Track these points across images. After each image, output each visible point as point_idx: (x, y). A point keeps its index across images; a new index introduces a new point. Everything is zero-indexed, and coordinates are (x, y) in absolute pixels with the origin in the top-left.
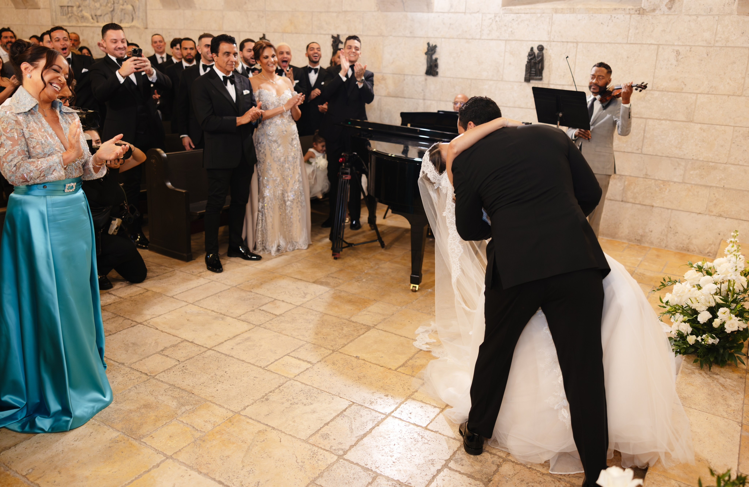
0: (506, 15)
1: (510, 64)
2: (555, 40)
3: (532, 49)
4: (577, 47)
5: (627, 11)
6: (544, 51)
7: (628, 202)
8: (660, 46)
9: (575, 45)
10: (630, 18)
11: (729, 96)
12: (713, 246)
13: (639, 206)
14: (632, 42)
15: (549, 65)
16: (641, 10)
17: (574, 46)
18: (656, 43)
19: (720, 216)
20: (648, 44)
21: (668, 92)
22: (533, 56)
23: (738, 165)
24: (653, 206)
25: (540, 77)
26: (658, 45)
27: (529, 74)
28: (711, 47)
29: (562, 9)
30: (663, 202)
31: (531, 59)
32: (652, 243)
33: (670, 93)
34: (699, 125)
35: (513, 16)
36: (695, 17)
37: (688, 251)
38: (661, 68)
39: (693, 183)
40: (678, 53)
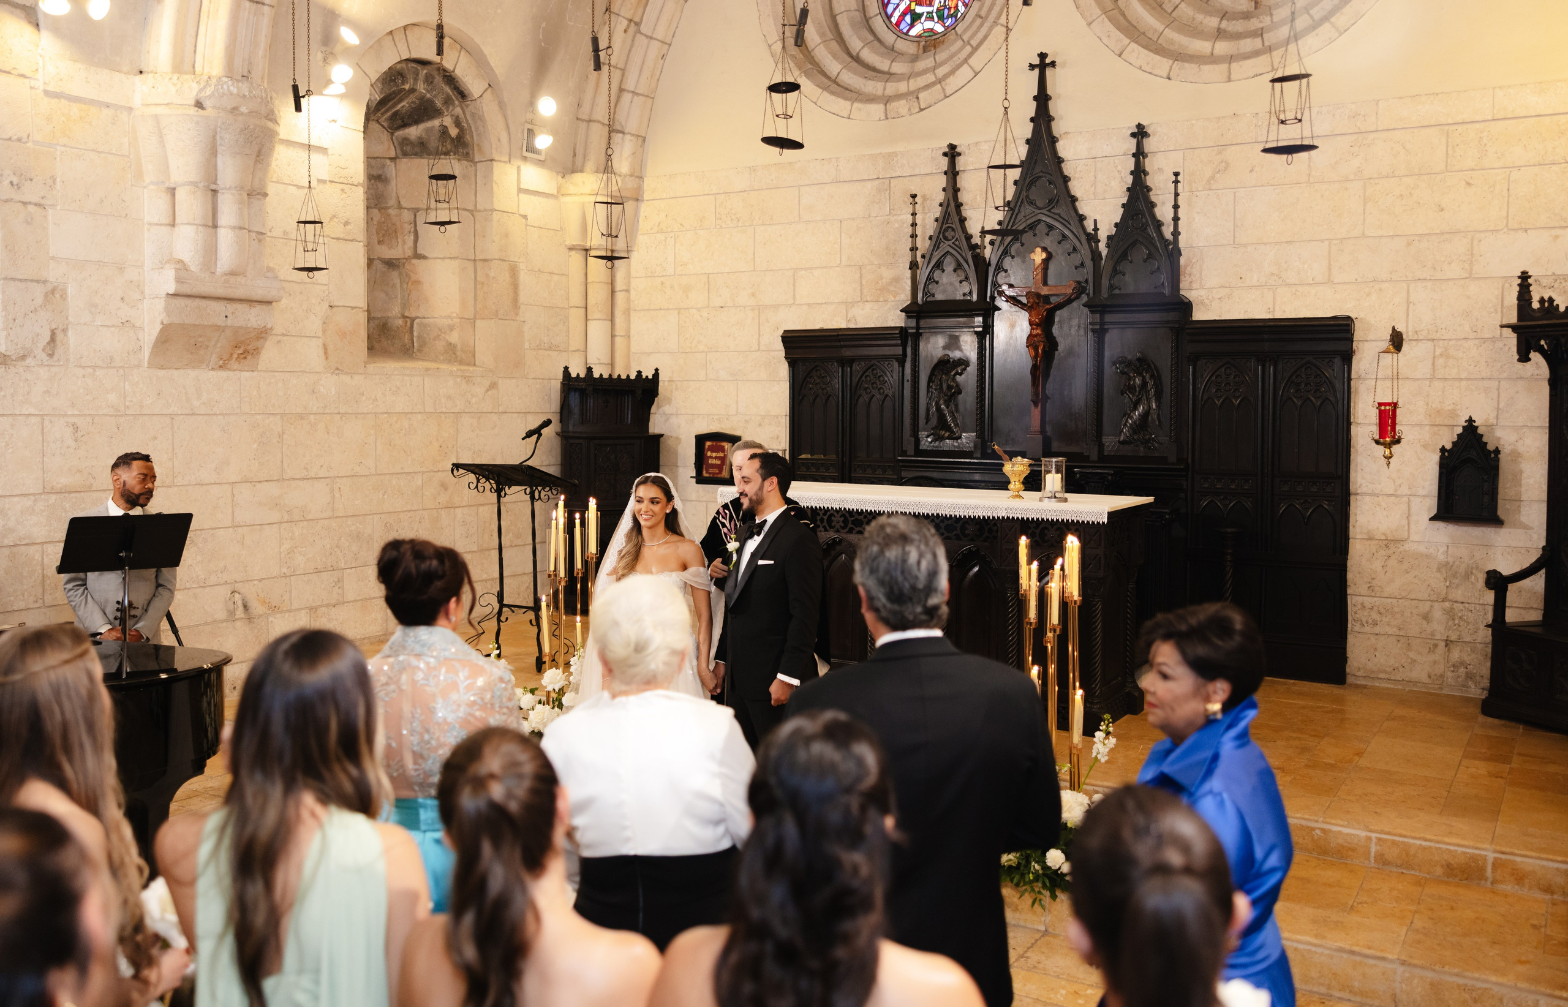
8: (45, 417)
16: (2, 356)
18: (37, 413)
20: (24, 415)
21: (70, 492)
23: (186, 589)
26: (43, 416)
28: (122, 415)
36: (90, 370)
38: (54, 455)
40: (76, 429)
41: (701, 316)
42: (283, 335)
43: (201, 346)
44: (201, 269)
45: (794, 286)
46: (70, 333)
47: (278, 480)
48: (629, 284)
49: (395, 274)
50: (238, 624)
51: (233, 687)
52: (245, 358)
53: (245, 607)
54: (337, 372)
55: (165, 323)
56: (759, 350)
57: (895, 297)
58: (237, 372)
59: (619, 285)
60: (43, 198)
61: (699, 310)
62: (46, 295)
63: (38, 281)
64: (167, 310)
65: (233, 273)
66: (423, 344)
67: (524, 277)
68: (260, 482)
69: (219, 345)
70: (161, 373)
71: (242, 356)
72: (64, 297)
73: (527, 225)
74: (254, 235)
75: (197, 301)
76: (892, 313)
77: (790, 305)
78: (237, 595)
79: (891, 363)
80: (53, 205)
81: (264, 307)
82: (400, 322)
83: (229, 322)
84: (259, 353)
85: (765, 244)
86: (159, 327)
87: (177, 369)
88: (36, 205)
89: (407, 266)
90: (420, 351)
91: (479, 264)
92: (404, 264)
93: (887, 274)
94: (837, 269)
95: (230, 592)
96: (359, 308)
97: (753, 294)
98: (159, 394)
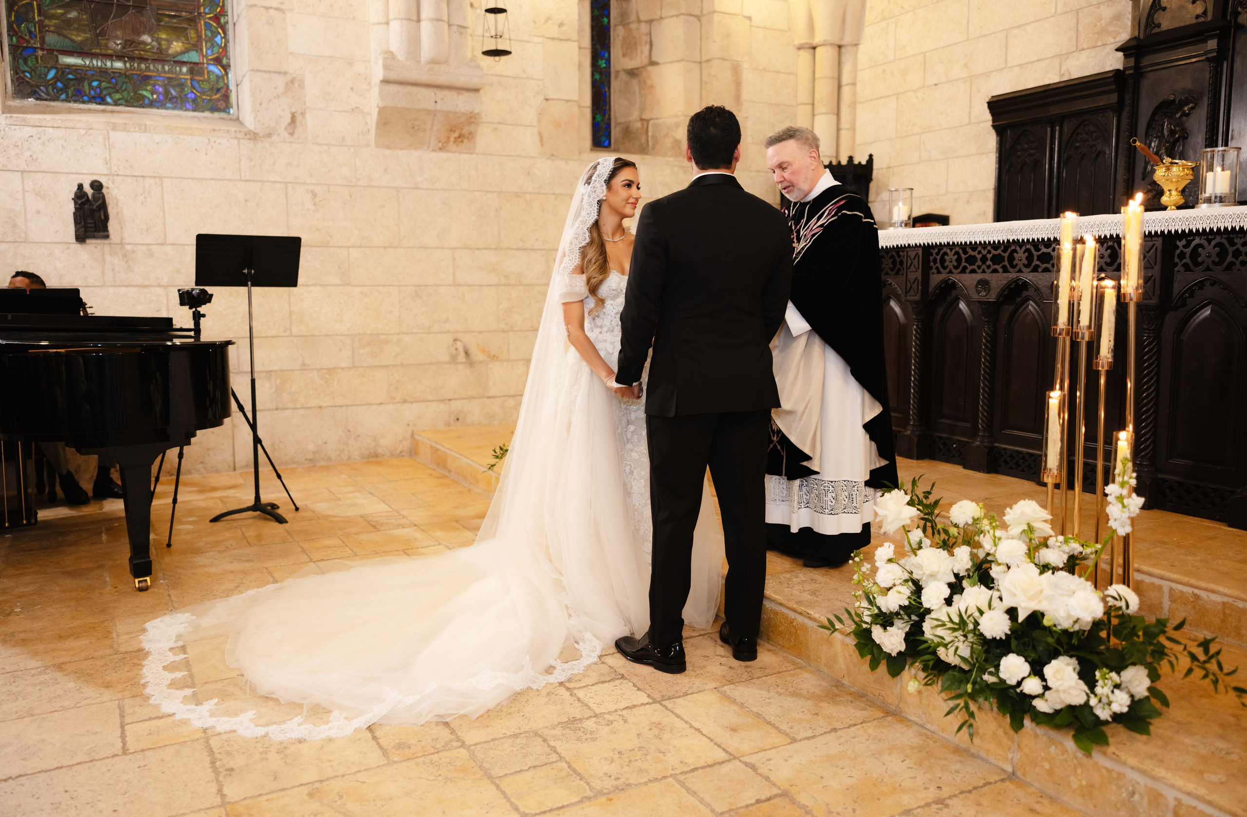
0: (13, 127)
1: (38, 212)
2: (120, 173)
3: (80, 187)
4: (162, 184)
5: (233, 135)
6: (104, 191)
7: (286, 409)
8: (289, 184)
9: (158, 181)
10: (239, 144)
11: (385, 248)
12: (404, 442)
13: (302, 411)
14: (248, 178)
15: (118, 213)
16: (252, 133)
17: (156, 184)
18: (282, 180)
19: (405, 401)
20: (271, 181)
21: (311, 247)
22: (85, 198)
23: (412, 333)
24: (321, 407)
25: (106, 234)
26: (286, 183)
27: (83, 229)
28: (353, 186)
29: (125, 124)
30: (334, 398)
31: (83, 204)
32: (329, 459)
33: (313, 249)
34: (359, 289)
35: (27, 131)
36: (326, 147)
37: (377, 456)
38: (296, 215)
39: (366, 365)
40: (314, 195)
41: (917, 98)
42: (500, 123)
43: (419, 129)
44: (406, 58)
45: (1007, 48)
46: (308, 116)
47: (496, 249)
48: (855, 78)
49: (635, 82)
50: (460, 367)
51: (456, 418)
52: (462, 142)
53: (467, 353)
54: (552, 158)
55: (380, 106)
56: (969, 123)
57: (1115, 38)
58: (457, 154)
59: (846, 79)
60: (282, 3)
61: (915, 91)
62: (287, 84)
63: (279, 73)
64: (382, 96)
65: (434, 62)
66: (656, 142)
67: (747, 76)
68: (479, 249)
69: (435, 128)
70: (388, 152)
71: (460, 140)
72: (301, 86)
73: (751, 26)
74: (455, 28)
75: (408, 89)
76: (1111, 57)
78: (459, 344)
79: (1106, 114)
80: (290, 10)
81: (472, 94)
82: (638, 125)
83: (439, 107)
84: (473, 138)
85: (979, 9)
86: (377, 110)
87: (402, 149)
88: (276, 9)
89: (644, 74)
90: (653, 149)
91: (704, 65)
92: (641, 72)
93: (1107, 13)
94: (1052, 19)
95: (452, 340)
96: (574, 101)
97: (966, 65)
98: (385, 170)
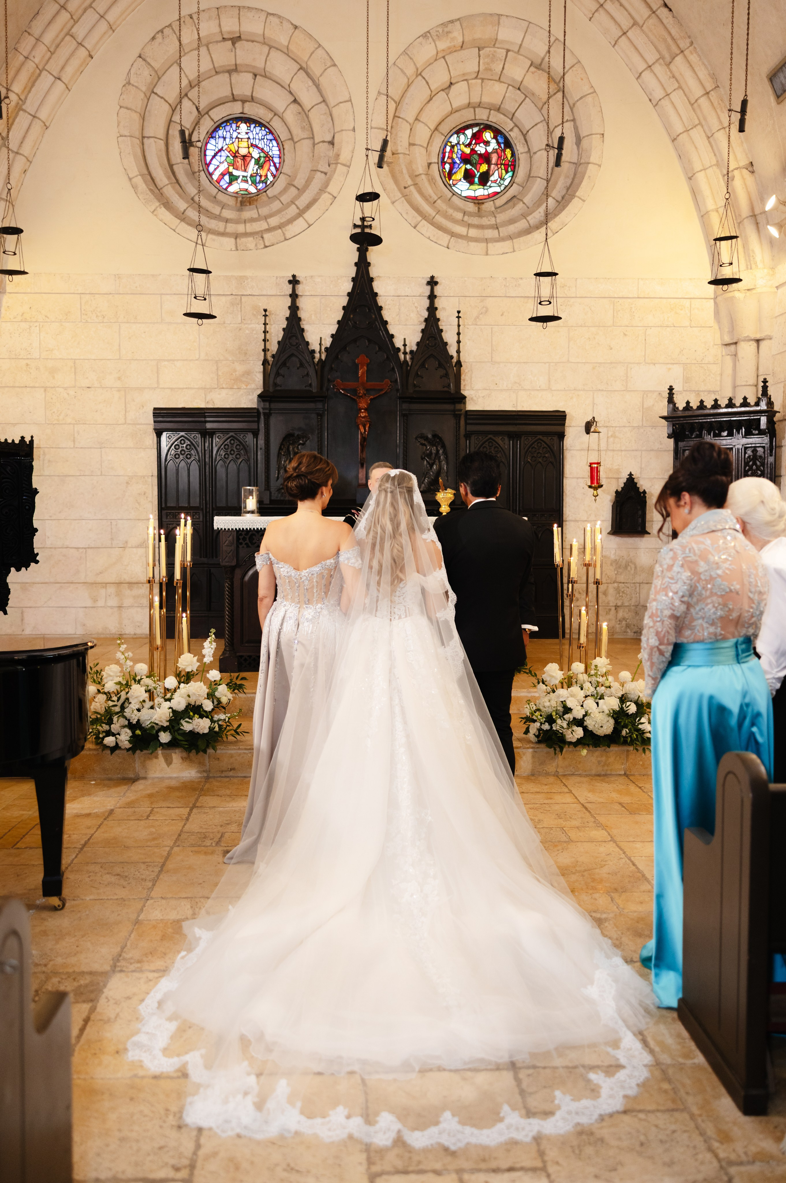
41: (69, 394)
45: (158, 373)
57: (247, 386)
61: (66, 389)
76: (244, 398)
77: (155, 388)
79: (248, 434)
85: (130, 338)
93: (240, 368)
94: (196, 362)
97: (119, 378)
